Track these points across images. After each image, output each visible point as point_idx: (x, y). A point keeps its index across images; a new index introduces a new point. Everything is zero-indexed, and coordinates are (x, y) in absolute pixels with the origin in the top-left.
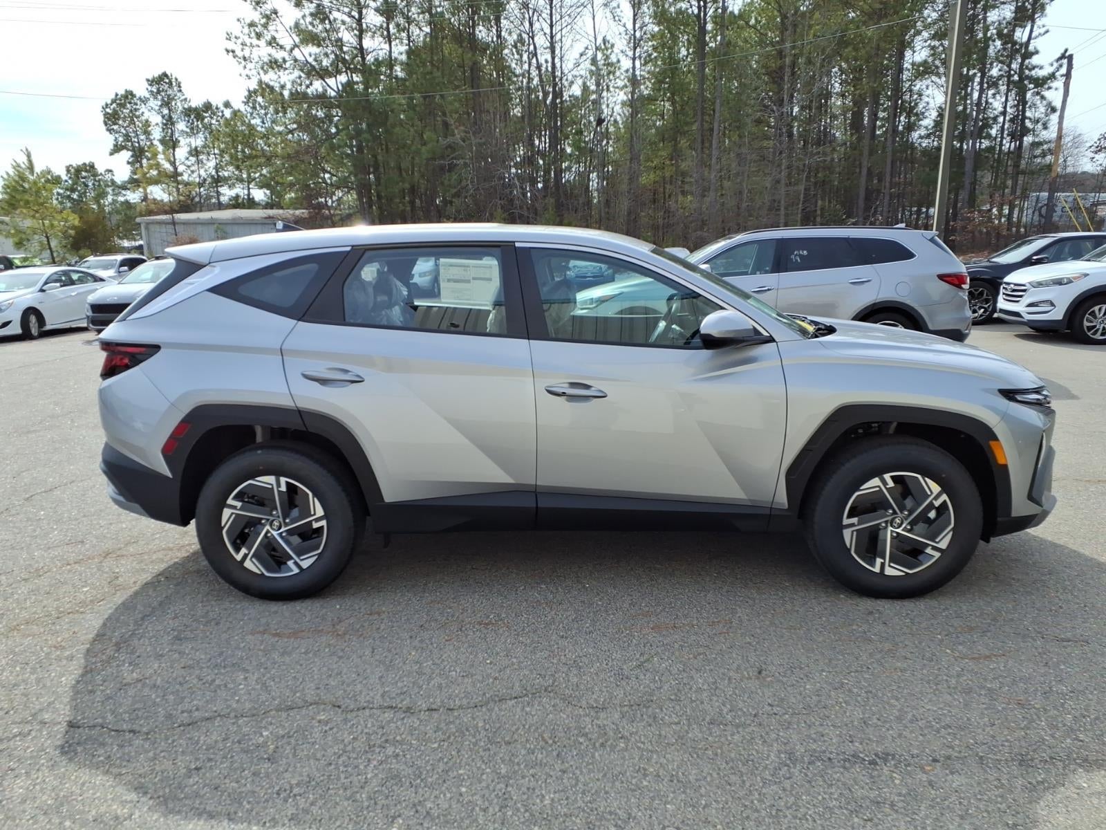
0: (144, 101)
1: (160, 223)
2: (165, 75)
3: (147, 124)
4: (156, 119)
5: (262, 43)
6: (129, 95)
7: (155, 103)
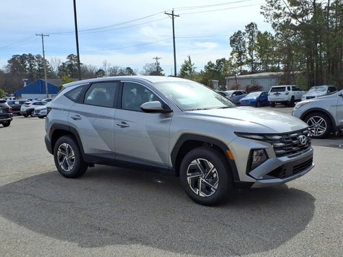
0: (244, 34)
1: (232, 79)
2: (252, 23)
3: (244, 42)
4: (247, 40)
5: (273, 8)
6: (240, 32)
7: (247, 35)
